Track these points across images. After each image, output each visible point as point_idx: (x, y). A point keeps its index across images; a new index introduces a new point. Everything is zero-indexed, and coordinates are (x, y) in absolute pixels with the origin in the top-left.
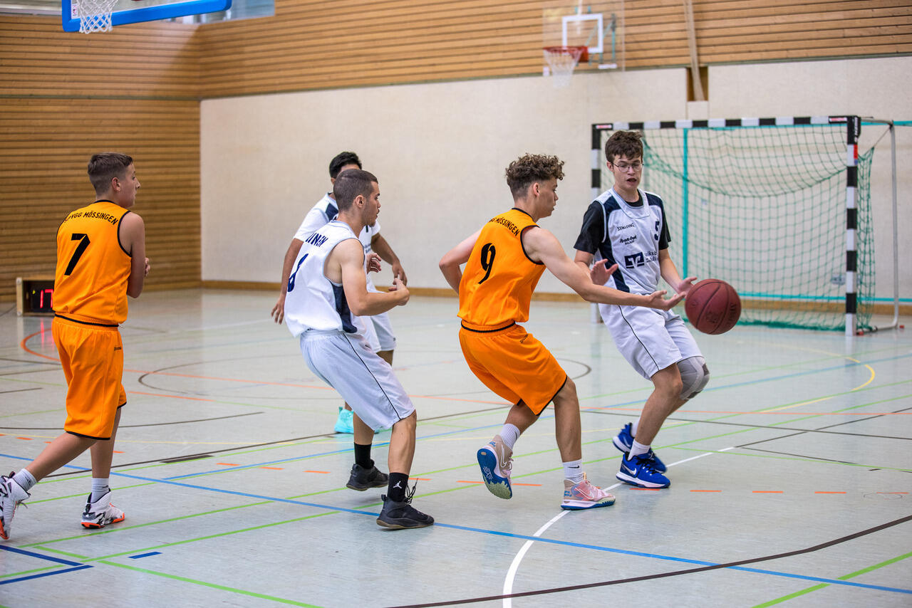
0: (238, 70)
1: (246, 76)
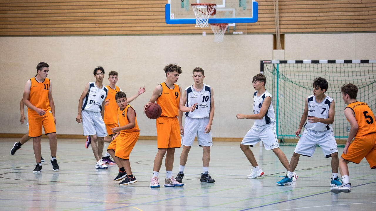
1: (9, 26)
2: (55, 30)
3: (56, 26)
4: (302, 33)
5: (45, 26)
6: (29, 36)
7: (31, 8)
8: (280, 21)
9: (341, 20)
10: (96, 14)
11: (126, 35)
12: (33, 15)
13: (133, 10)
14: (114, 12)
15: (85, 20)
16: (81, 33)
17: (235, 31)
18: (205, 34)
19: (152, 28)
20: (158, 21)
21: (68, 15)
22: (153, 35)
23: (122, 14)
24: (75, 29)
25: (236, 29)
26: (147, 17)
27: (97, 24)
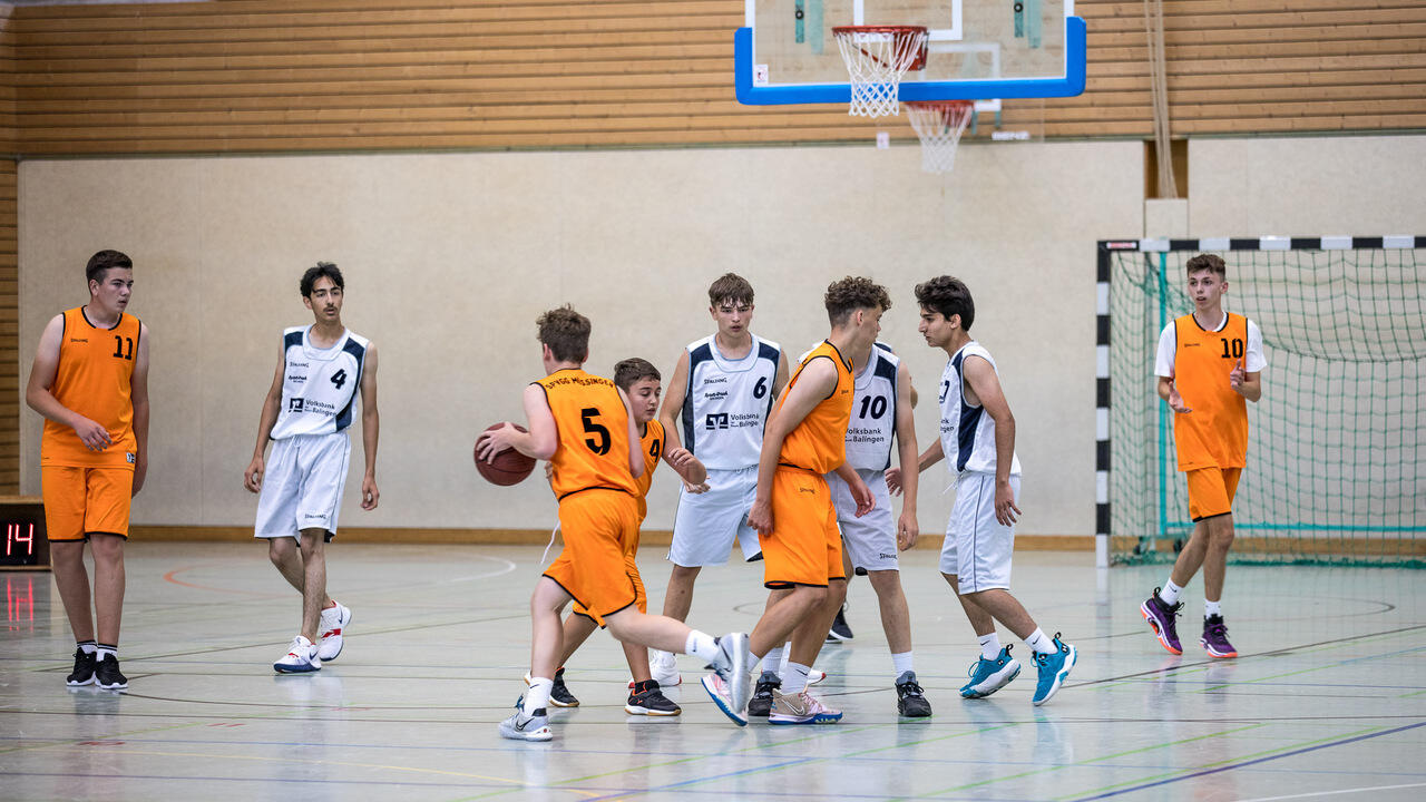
0: (120, 104)
1: (141, 118)
2: (316, 130)
3: (323, 114)
4: (1256, 134)
5: (279, 116)
6: (218, 153)
7: (226, 47)
8: (1170, 89)
9: (1402, 83)
10: (471, 70)
11: (588, 147)
12: (234, 75)
13: (613, 52)
14: (542, 62)
15: (429, 91)
16: (416, 141)
17: (999, 129)
18: (886, 143)
19: (684, 122)
20: (710, 93)
21: (365, 72)
22: (688, 146)
23: (569, 68)
24: (391, 128)
25: (1003, 123)
26: (667, 79)
27: (475, 108)
